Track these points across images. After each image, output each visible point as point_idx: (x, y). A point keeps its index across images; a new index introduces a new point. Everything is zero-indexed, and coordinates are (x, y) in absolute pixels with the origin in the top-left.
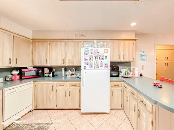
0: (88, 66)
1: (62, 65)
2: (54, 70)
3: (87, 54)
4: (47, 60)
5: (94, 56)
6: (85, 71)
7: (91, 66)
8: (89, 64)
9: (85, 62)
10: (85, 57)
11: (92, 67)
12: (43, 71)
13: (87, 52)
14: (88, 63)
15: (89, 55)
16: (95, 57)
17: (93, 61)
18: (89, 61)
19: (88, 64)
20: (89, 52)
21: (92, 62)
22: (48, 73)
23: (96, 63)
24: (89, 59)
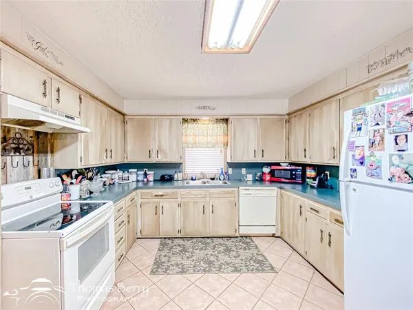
0: (362, 170)
1: (331, 162)
2: (328, 173)
3: (359, 129)
4: (305, 150)
5: (386, 131)
6: (353, 185)
7: (375, 171)
8: (367, 161)
9: (353, 156)
10: (352, 140)
11: (378, 176)
12: (304, 172)
13: (359, 122)
14: (363, 158)
15: (367, 132)
16: (393, 136)
17: (383, 149)
18: (367, 153)
19: (362, 163)
20: (369, 119)
21: (377, 153)
22: (313, 178)
23: (396, 160)
24: (367, 145)
